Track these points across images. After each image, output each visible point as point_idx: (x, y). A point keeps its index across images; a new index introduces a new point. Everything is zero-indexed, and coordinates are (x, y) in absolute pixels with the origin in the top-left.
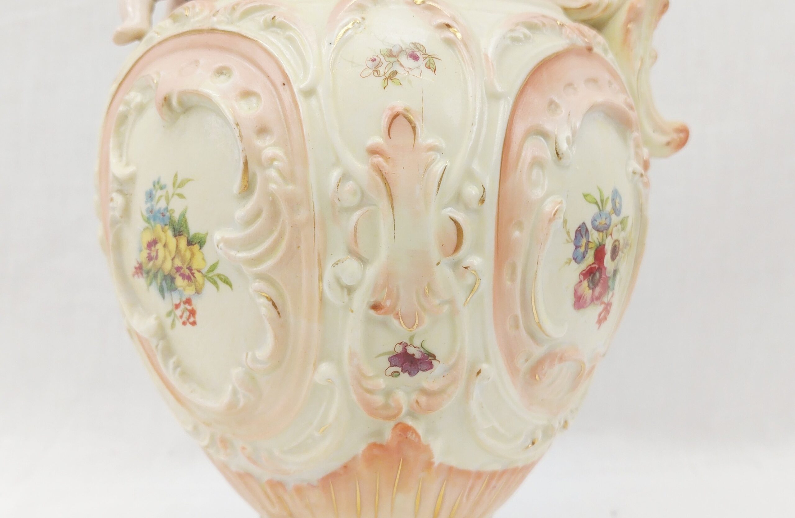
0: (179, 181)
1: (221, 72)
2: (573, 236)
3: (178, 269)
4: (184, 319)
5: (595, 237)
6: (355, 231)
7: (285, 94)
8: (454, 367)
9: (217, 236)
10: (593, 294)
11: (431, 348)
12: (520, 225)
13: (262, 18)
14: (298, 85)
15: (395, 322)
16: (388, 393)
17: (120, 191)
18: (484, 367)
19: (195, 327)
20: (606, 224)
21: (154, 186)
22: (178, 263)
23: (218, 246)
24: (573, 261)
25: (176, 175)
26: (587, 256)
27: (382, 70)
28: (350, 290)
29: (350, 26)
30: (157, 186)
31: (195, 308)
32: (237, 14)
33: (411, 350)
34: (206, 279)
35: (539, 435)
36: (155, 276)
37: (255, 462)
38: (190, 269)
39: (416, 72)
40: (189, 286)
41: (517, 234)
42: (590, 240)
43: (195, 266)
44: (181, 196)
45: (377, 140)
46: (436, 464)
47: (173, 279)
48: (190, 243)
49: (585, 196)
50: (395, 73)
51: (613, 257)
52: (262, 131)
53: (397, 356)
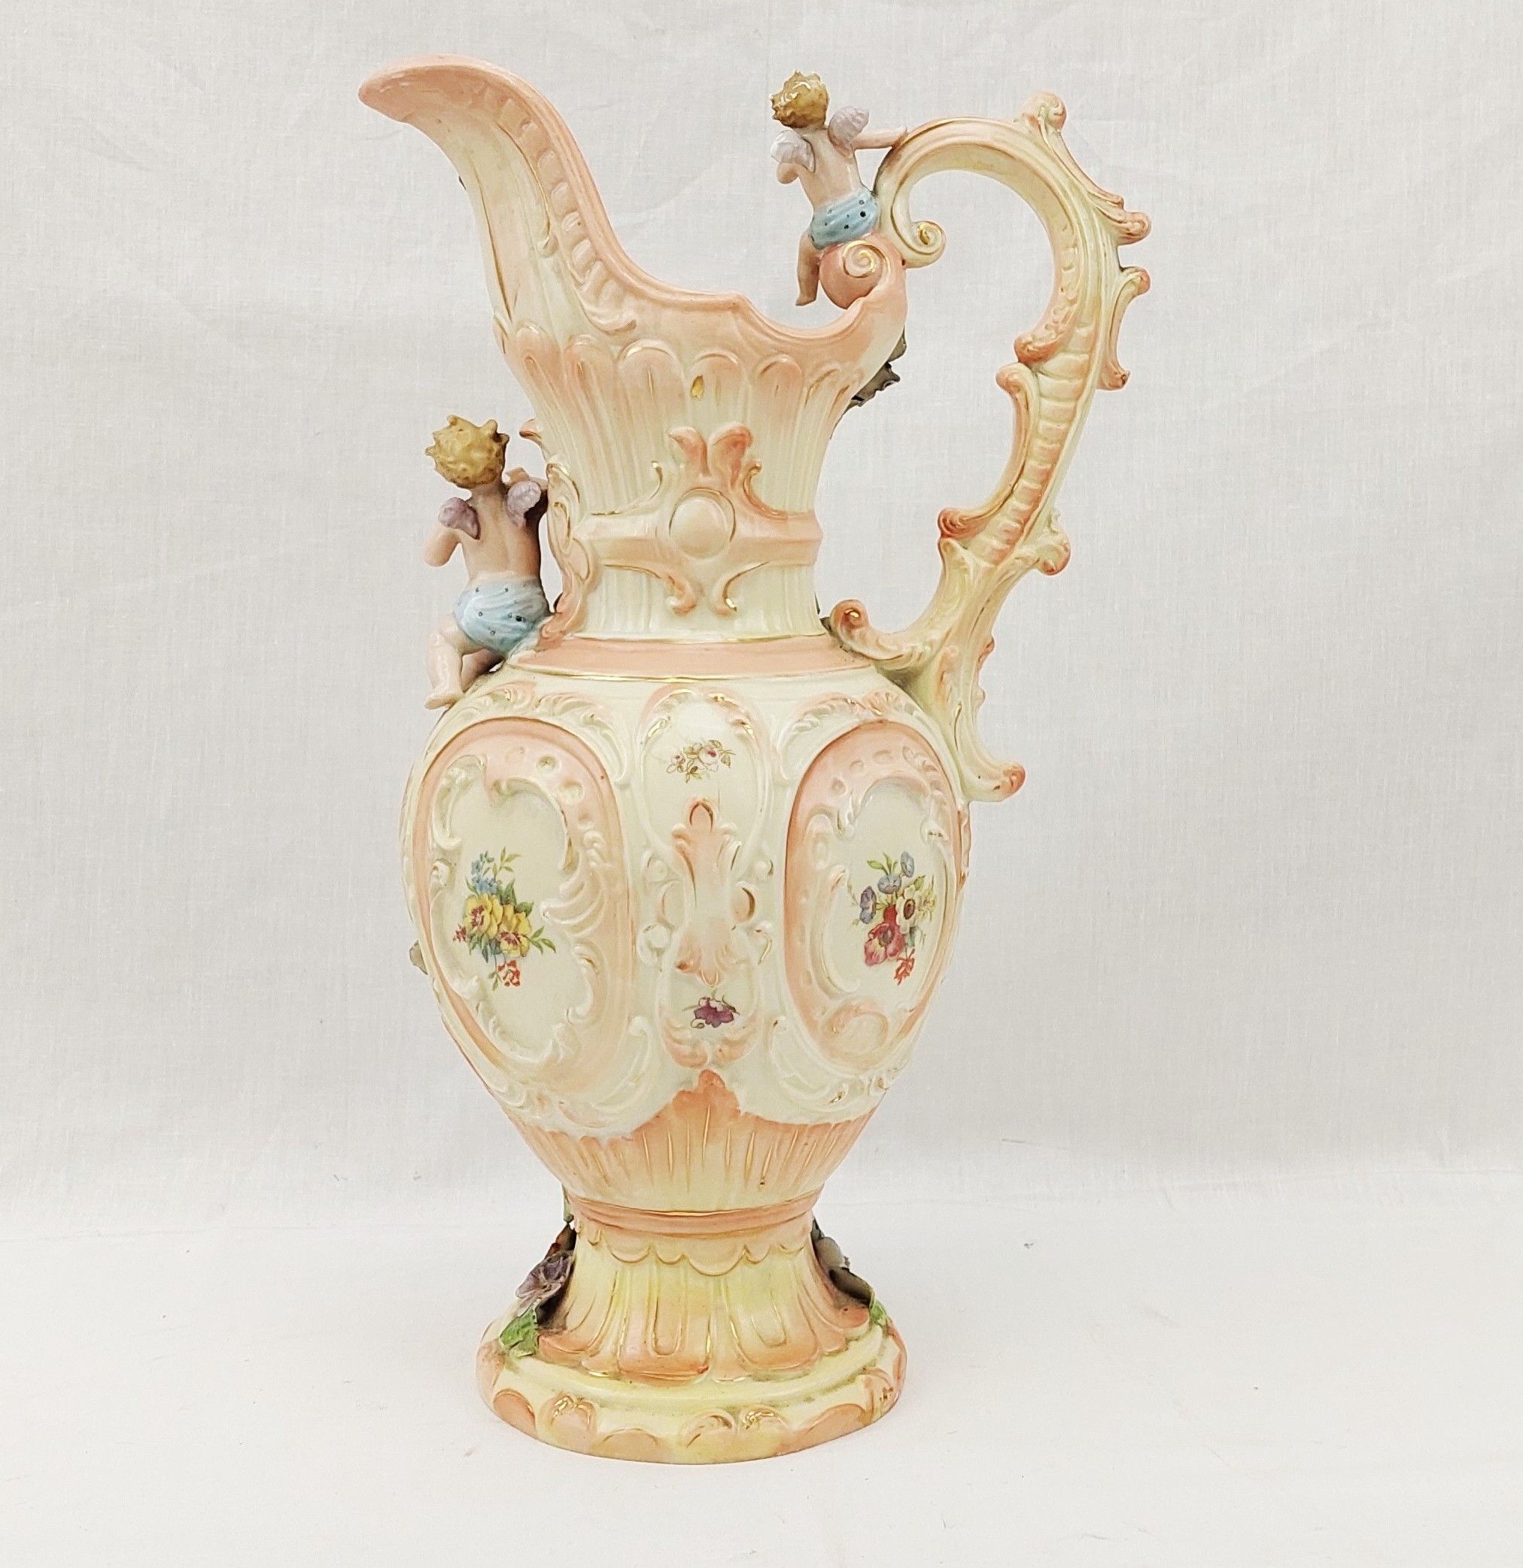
0: (506, 857)
1: (545, 761)
2: (859, 900)
3: (504, 934)
4: (507, 980)
5: (883, 899)
6: (663, 901)
7: (603, 785)
8: (753, 1019)
9: (543, 906)
10: (886, 951)
11: (731, 1002)
12: (806, 893)
13: (583, 714)
14: (615, 779)
15: (699, 979)
16: (695, 1044)
17: (442, 860)
18: (782, 1019)
19: (518, 987)
20: (894, 886)
21: (481, 858)
22: (504, 928)
23: (544, 915)
24: (861, 923)
25: (504, 851)
26: (875, 917)
27: (684, 766)
28: (659, 952)
29: (658, 726)
30: (484, 859)
31: (519, 969)
32: (559, 707)
33: (713, 1004)
34: (531, 944)
35: (846, 1087)
36: (480, 940)
37: (571, 1117)
38: (516, 934)
39: (713, 767)
40: (514, 949)
41: (804, 900)
42: (878, 901)
43: (520, 932)
44: (509, 869)
45: (680, 826)
46: (742, 1113)
47: (498, 943)
48: (516, 911)
49: (870, 863)
50: (696, 768)
51: (907, 917)
52: (584, 817)
53: (702, 1009)
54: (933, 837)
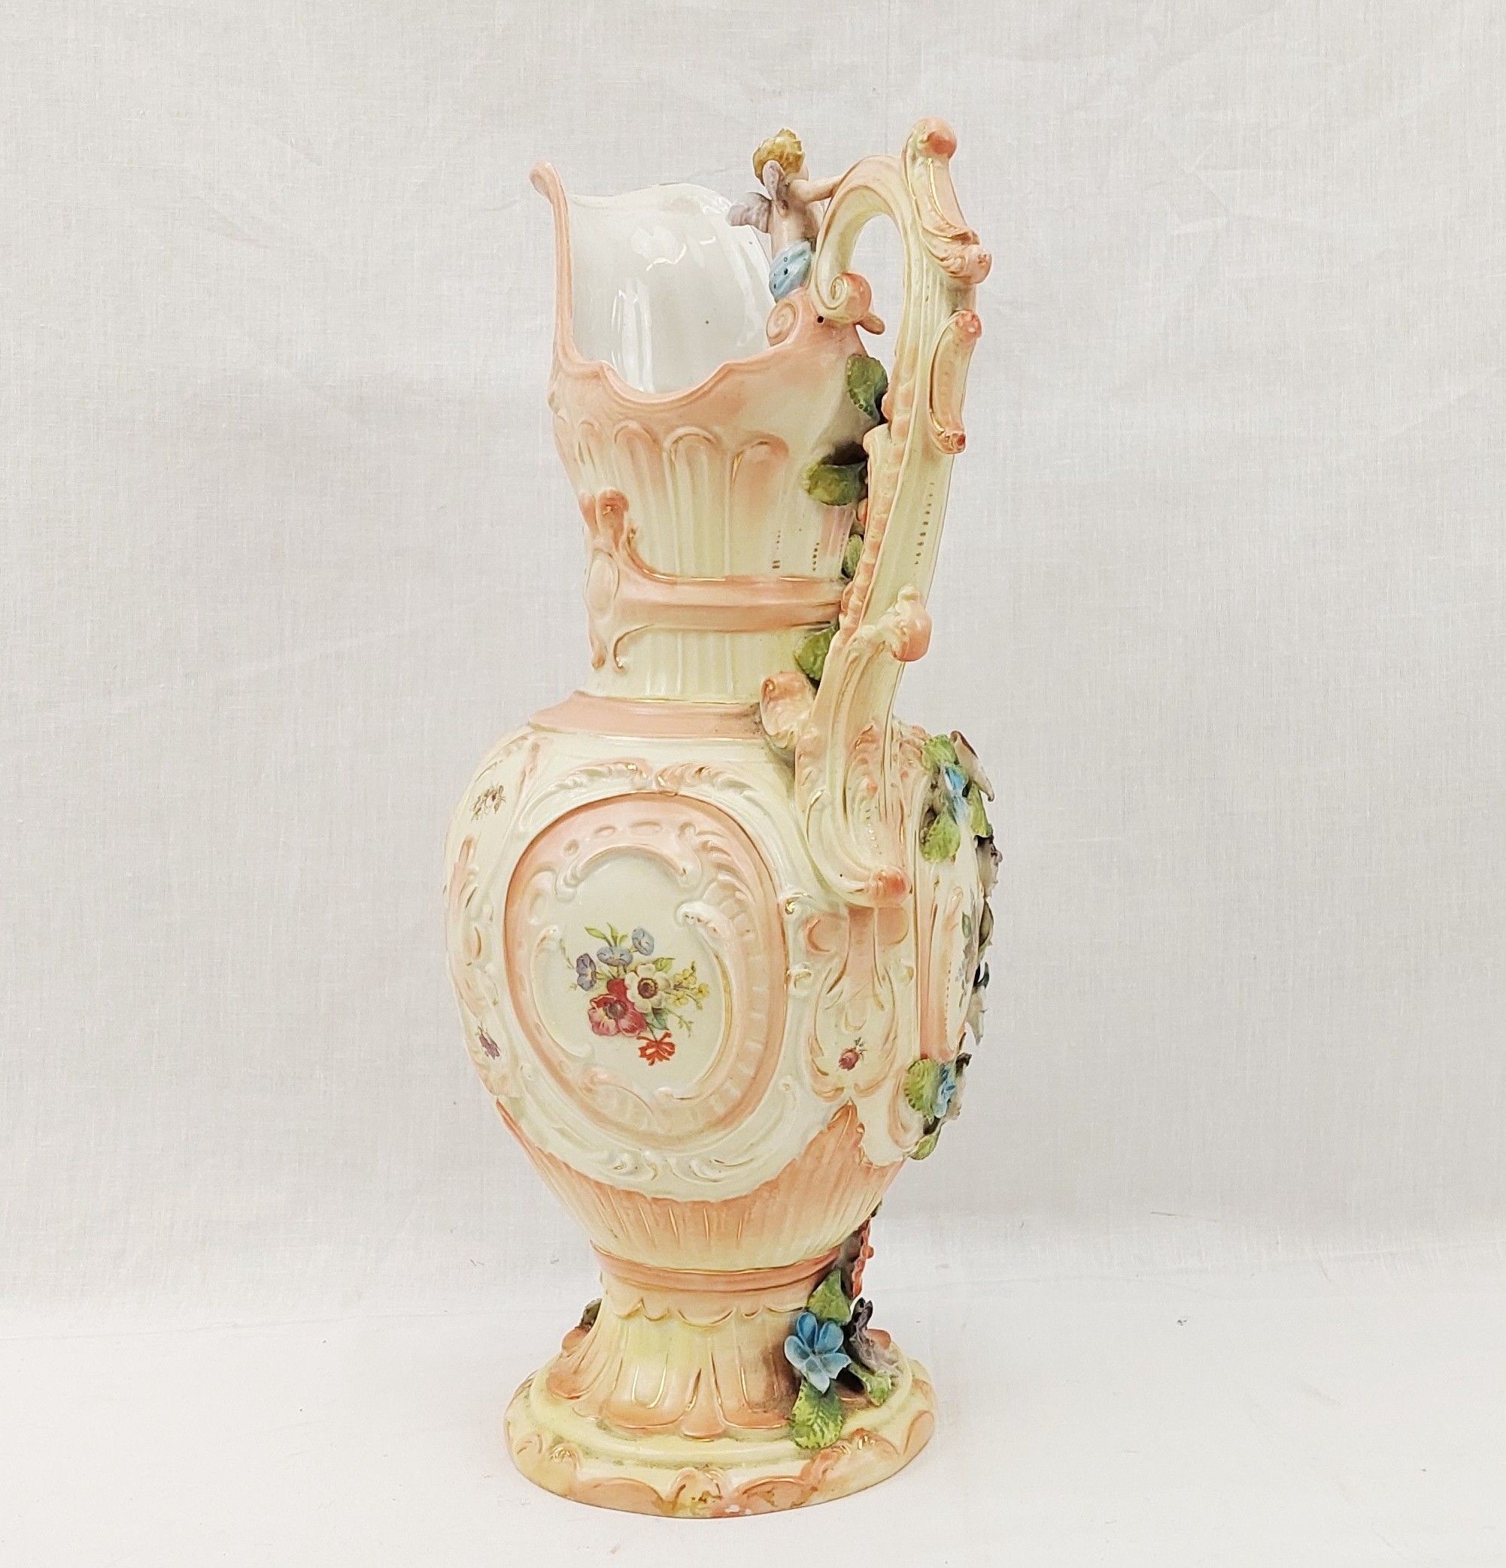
2: (574, 964)
5: (605, 970)
10: (617, 1025)
20: (622, 960)
26: (596, 986)
39: (488, 810)
41: (521, 951)
42: (598, 971)
49: (587, 930)
50: (480, 809)
51: (644, 996)
54: (690, 921)
